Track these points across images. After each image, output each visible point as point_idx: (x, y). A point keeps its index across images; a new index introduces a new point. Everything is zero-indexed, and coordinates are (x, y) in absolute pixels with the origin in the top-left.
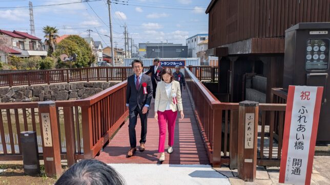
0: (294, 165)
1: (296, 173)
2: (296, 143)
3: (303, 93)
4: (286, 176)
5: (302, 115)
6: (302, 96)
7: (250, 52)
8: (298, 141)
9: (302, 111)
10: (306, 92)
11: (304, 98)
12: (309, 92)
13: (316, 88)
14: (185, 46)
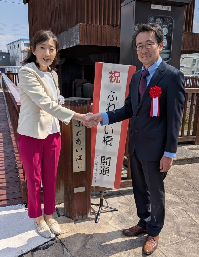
0: (102, 163)
1: (104, 173)
2: (105, 138)
3: (112, 73)
4: (94, 176)
5: (111, 103)
6: (111, 77)
7: (78, 43)
8: (107, 136)
9: (111, 98)
10: (115, 72)
11: (113, 80)
12: (119, 73)
13: (127, 66)
14: (6, 53)
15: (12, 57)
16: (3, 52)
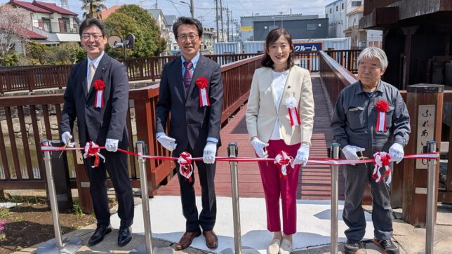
7: (438, 9)
14: (323, 19)
15: (332, 24)
16: (319, 17)
